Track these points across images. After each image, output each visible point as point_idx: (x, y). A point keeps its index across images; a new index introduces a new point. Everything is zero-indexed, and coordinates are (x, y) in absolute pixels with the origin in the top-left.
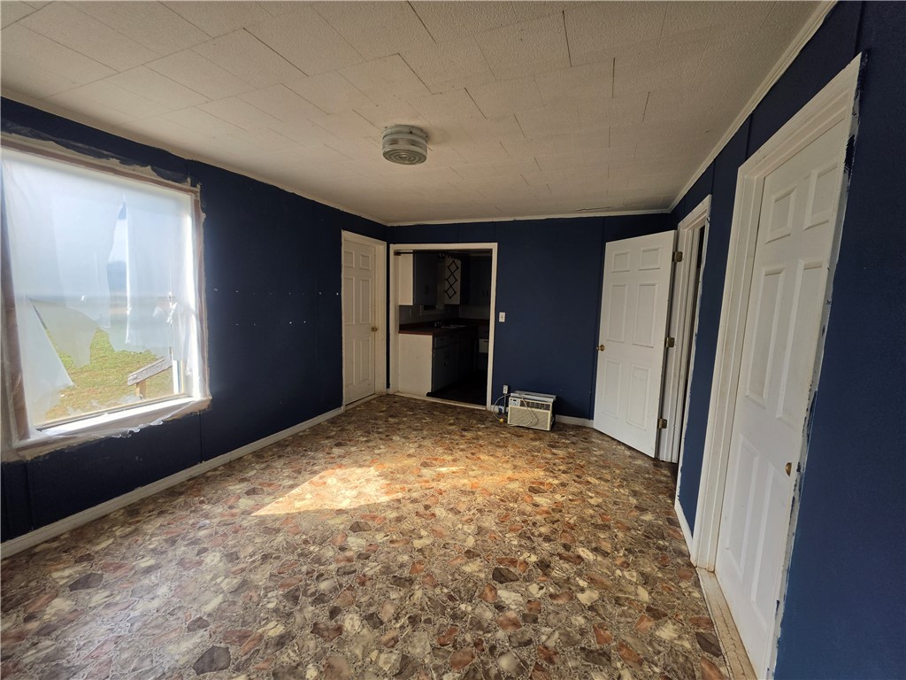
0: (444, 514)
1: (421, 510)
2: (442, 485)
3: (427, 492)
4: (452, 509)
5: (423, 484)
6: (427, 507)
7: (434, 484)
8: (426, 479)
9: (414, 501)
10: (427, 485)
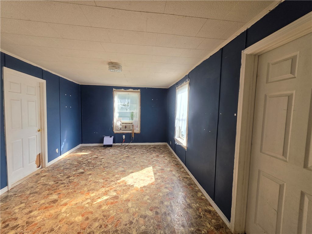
0: (100, 181)
1: (108, 179)
2: (103, 190)
3: (109, 185)
4: (97, 183)
5: (112, 188)
6: (107, 181)
7: (107, 189)
8: (112, 190)
9: (112, 181)
10: (110, 188)
